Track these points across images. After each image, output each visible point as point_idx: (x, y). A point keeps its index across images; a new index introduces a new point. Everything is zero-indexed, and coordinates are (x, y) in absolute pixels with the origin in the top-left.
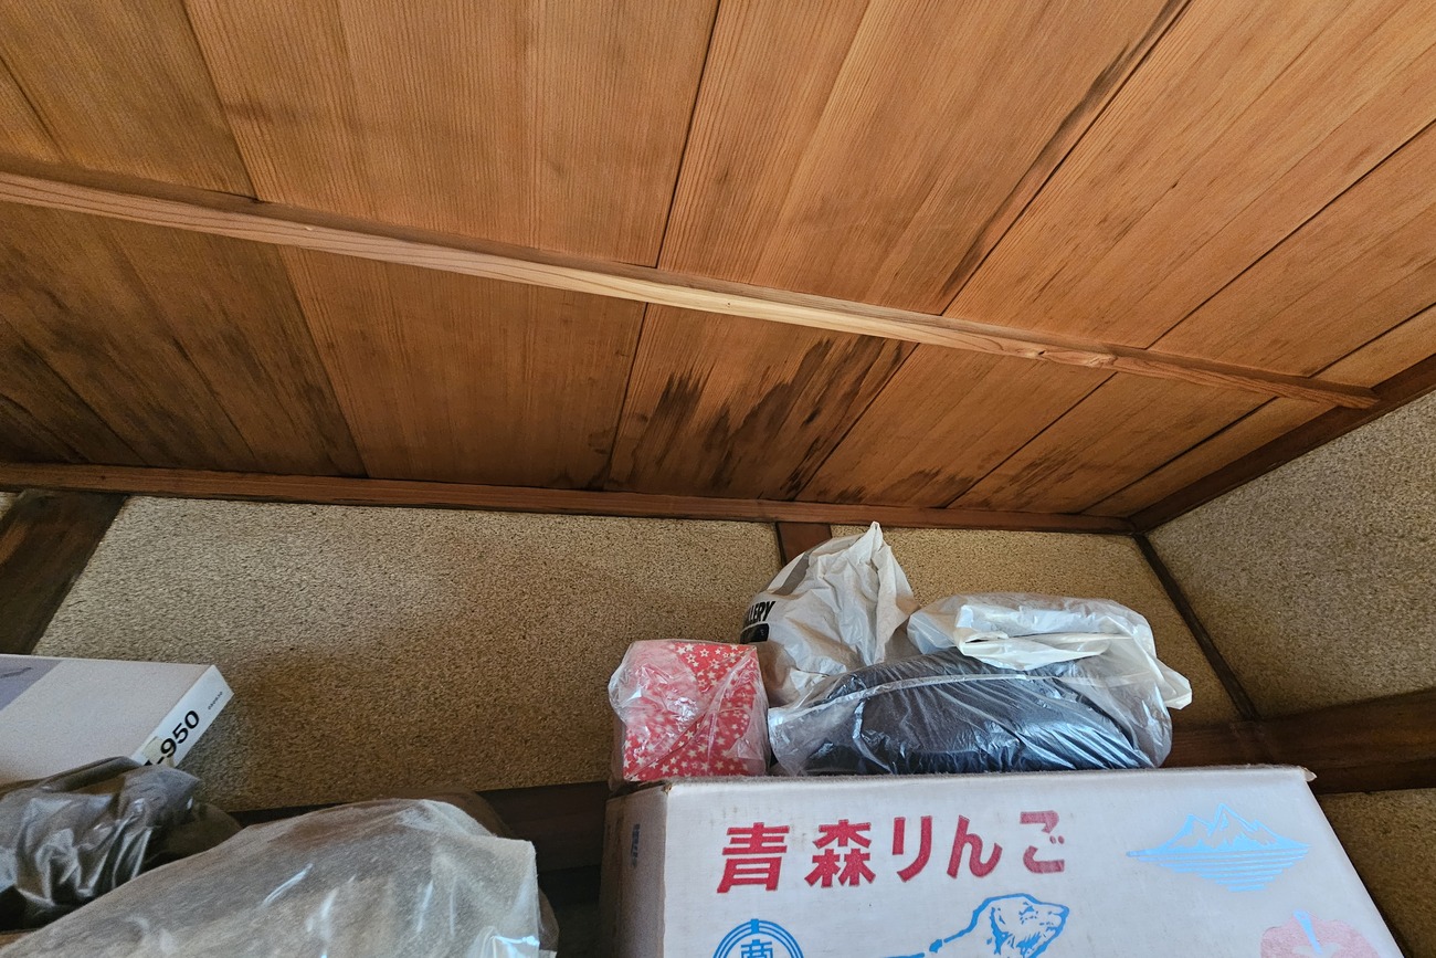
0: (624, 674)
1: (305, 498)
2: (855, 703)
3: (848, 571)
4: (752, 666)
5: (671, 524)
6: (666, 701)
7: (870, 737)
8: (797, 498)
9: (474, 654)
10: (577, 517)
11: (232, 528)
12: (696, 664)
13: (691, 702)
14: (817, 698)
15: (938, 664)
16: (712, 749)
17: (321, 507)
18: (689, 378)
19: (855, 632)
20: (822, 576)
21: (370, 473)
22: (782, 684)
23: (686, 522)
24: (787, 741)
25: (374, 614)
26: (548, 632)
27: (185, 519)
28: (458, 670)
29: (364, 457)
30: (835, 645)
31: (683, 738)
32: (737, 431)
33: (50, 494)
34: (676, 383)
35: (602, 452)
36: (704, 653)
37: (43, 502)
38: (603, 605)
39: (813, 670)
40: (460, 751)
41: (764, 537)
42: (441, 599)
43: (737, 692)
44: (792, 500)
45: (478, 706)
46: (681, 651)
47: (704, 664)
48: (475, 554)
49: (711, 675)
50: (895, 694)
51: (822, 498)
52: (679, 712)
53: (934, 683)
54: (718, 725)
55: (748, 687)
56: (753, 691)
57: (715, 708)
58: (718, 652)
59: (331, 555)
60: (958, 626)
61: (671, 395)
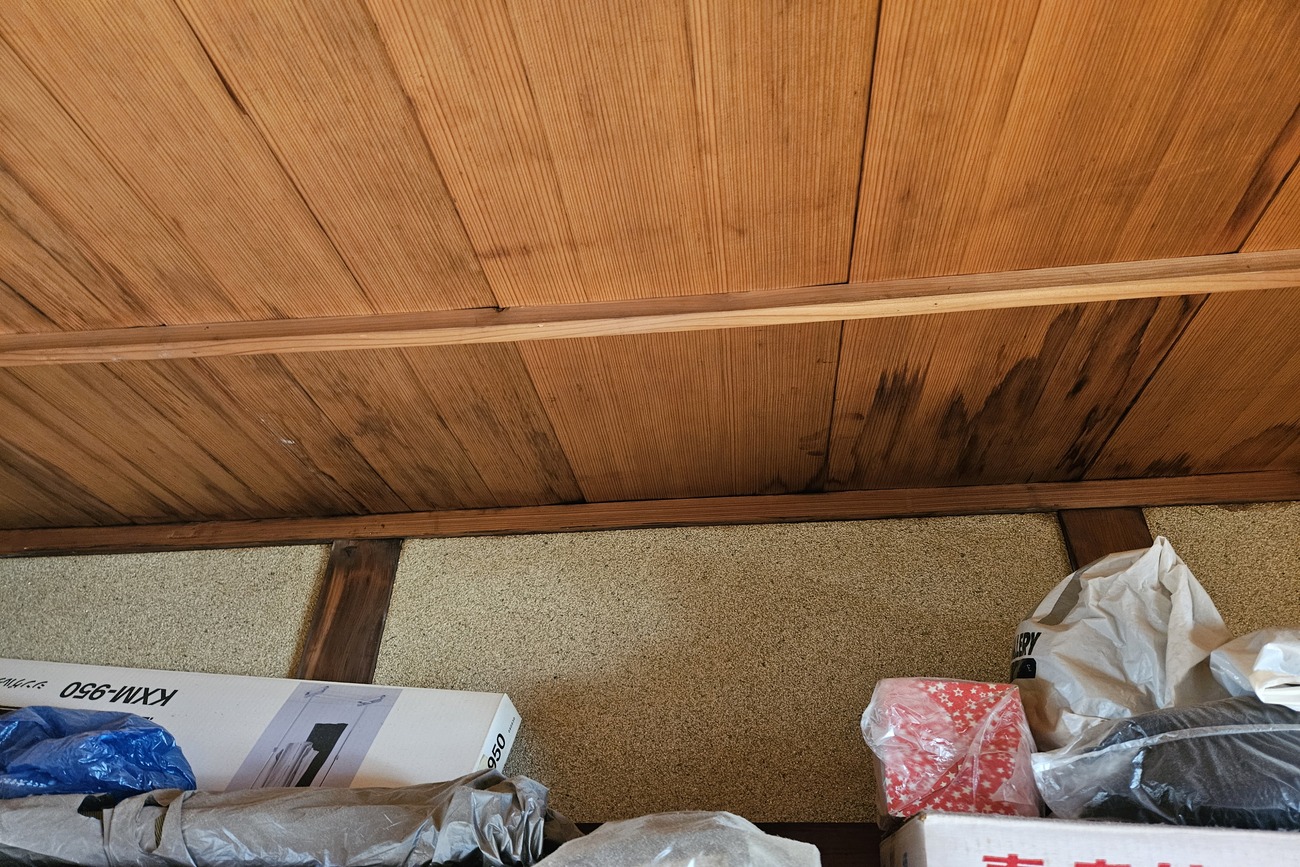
0: (874, 713)
1: (535, 529)
2: (1134, 752)
3: (1128, 598)
4: (1014, 706)
5: (914, 525)
6: (921, 741)
7: (1151, 787)
8: (1086, 476)
9: (717, 682)
10: (799, 525)
11: (484, 563)
12: (950, 704)
13: (948, 743)
14: (1090, 743)
15: (1240, 712)
16: (977, 791)
17: (550, 536)
18: (905, 370)
19: (1143, 671)
20: (1096, 603)
21: (587, 498)
22: (1054, 728)
23: (931, 521)
24: (1057, 787)
25: (617, 642)
26: (788, 659)
27: (447, 557)
28: (704, 699)
29: (582, 485)
30: (1117, 685)
31: (944, 778)
32: (978, 416)
33: (351, 544)
34: (890, 379)
35: (818, 454)
36: (958, 692)
37: (348, 551)
38: (843, 627)
39: (1090, 712)
40: (721, 783)
41: (1044, 533)
42: (674, 625)
43: (998, 734)
44: (1079, 479)
45: (730, 737)
46: (932, 690)
47: (959, 705)
48: (698, 575)
49: (969, 716)
50: (1181, 743)
51: (1123, 472)
52: (936, 752)
53: (1231, 732)
54: (981, 767)
55: (1012, 730)
56: (1017, 734)
57: (975, 750)
58: (973, 691)
59: (568, 584)
60: (1255, 669)
61: (887, 391)
